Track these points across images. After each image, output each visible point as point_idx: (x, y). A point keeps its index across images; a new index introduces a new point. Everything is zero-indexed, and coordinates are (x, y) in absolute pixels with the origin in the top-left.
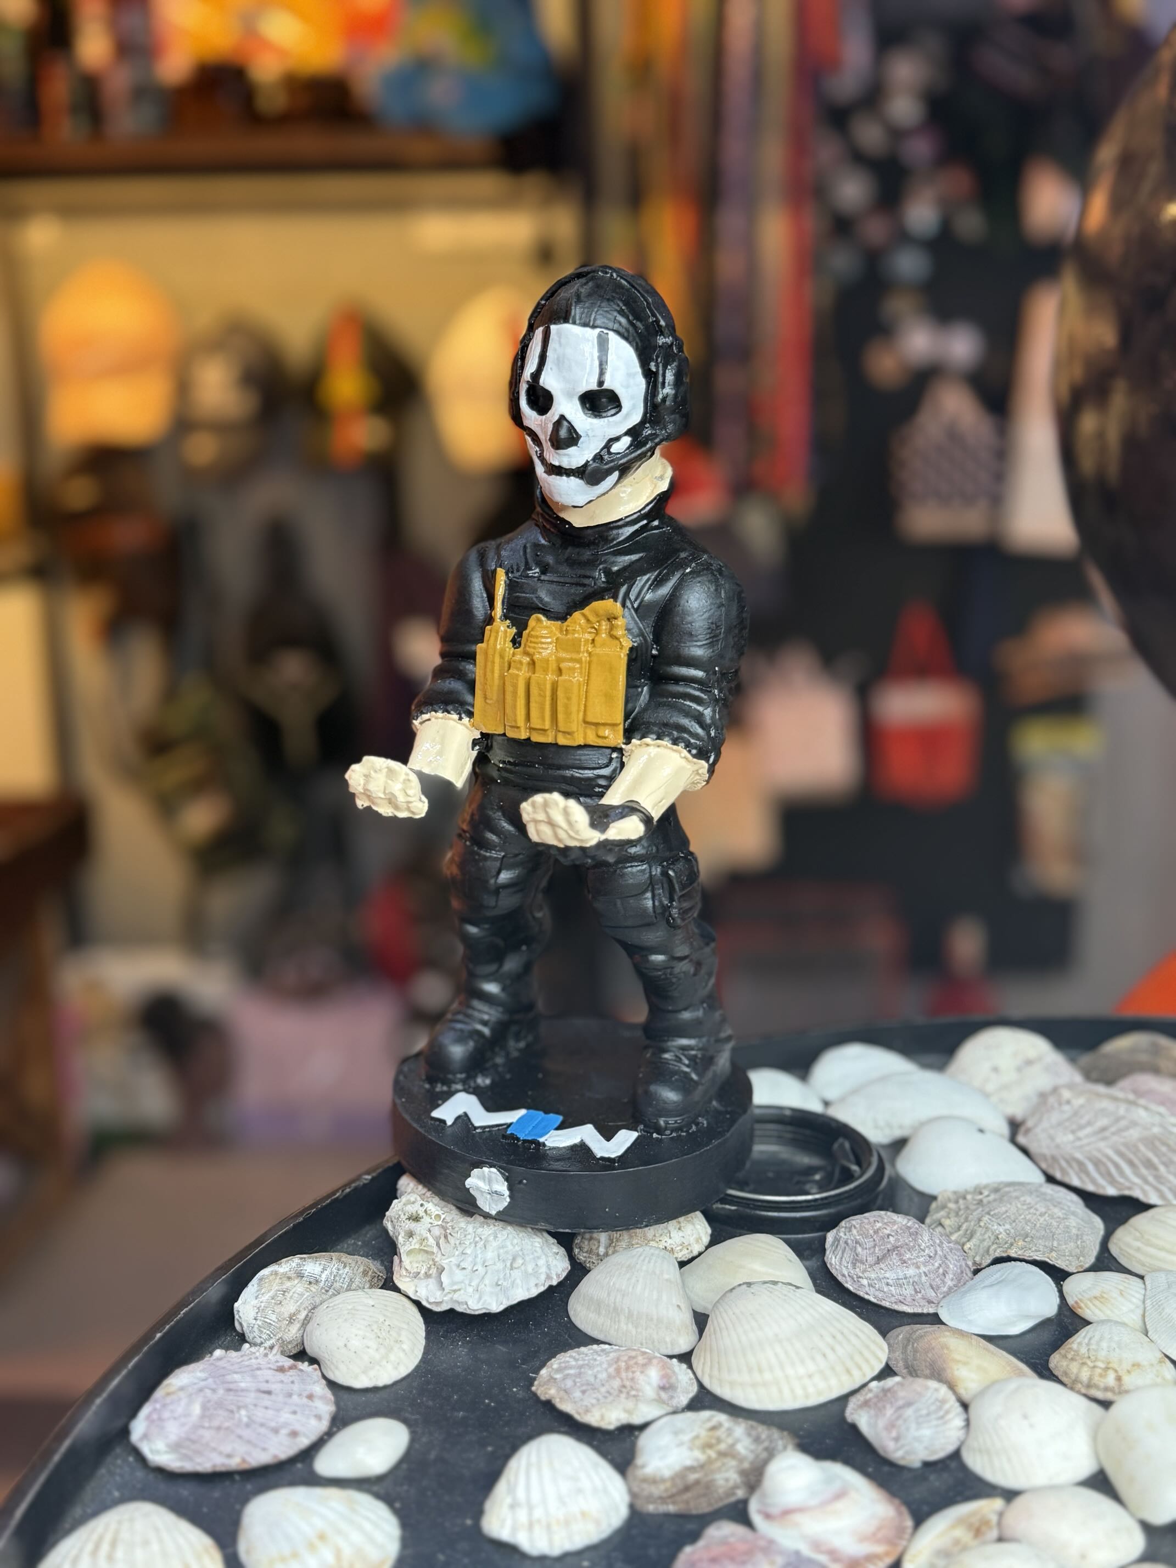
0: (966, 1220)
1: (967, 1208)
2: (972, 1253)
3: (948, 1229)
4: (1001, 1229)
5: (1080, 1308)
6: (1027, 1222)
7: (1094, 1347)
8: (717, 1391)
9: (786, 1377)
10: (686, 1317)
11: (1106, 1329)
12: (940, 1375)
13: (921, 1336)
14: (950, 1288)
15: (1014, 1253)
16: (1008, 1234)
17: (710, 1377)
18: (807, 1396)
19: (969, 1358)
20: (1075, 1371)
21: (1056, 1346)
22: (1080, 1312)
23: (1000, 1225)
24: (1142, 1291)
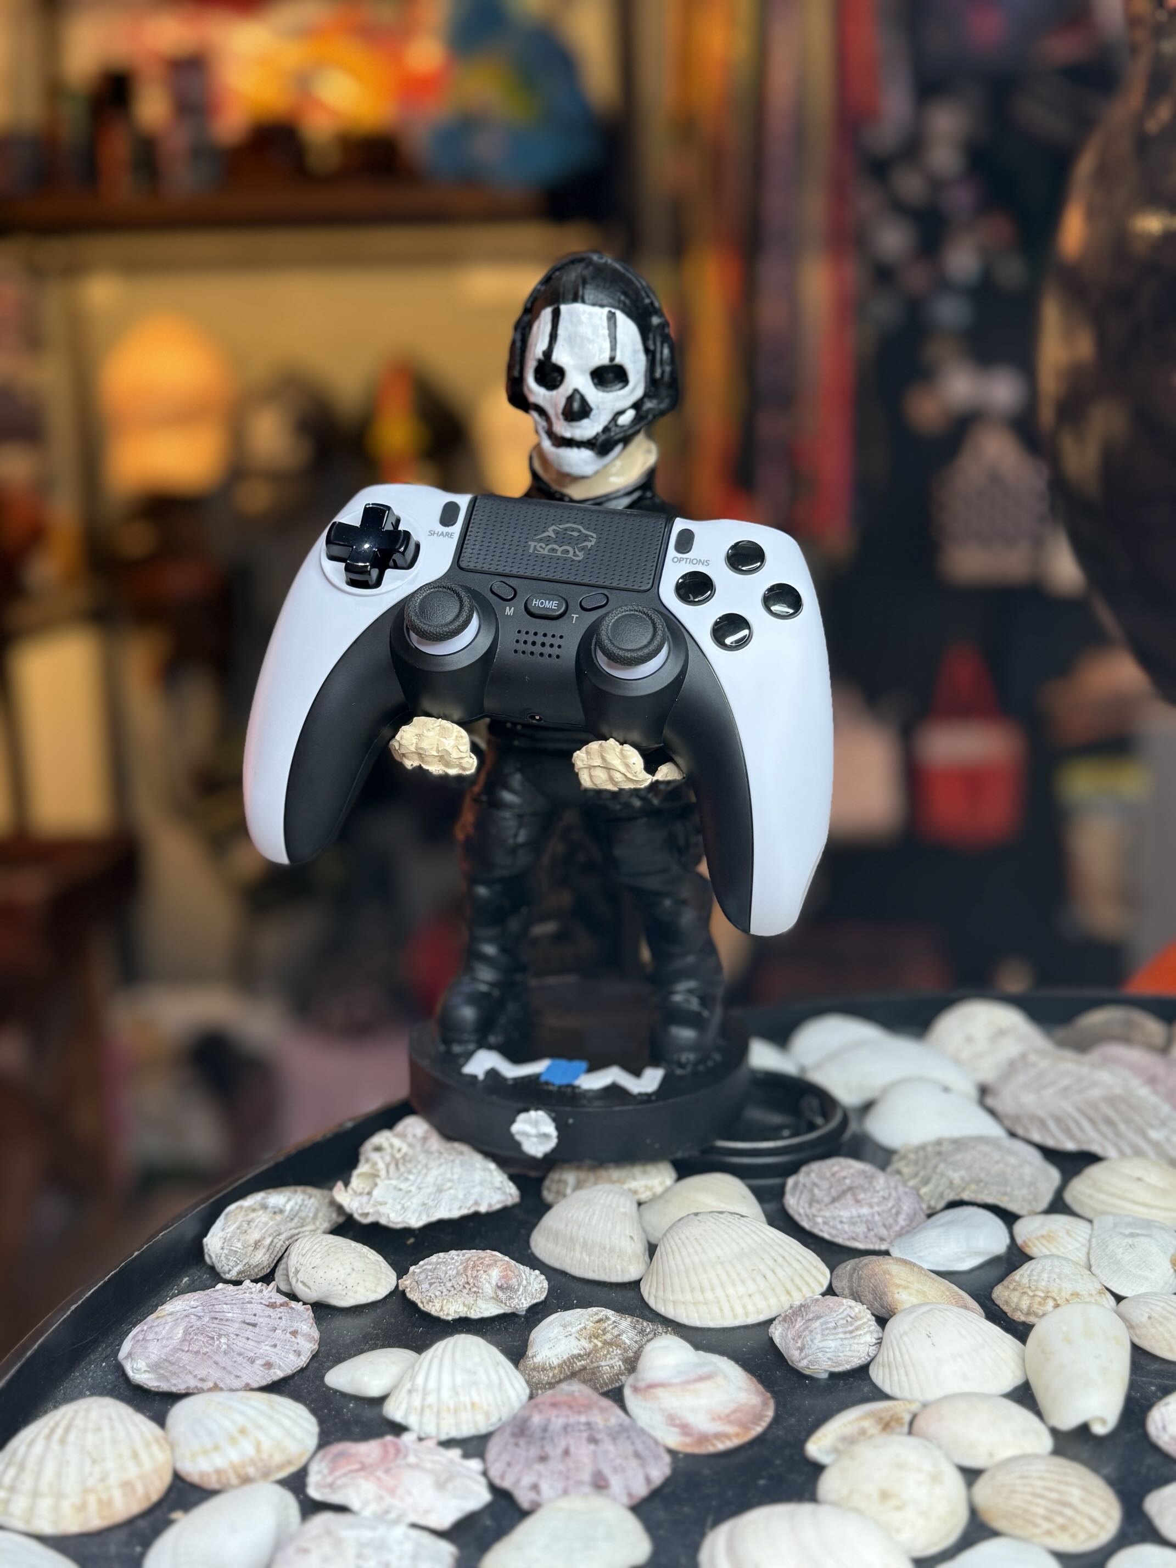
0: (924, 1167)
1: (926, 1157)
3: (906, 1177)
4: (956, 1175)
5: (1027, 1246)
6: (982, 1169)
7: (1035, 1278)
8: (661, 1310)
9: (727, 1296)
10: (639, 1247)
11: (1048, 1262)
12: (881, 1299)
13: (866, 1265)
14: (902, 1228)
15: (966, 1196)
16: (962, 1179)
17: (656, 1297)
18: (747, 1314)
19: (909, 1282)
20: (1015, 1300)
21: (1001, 1279)
22: (1028, 1251)
23: (955, 1171)
24: (1089, 1232)
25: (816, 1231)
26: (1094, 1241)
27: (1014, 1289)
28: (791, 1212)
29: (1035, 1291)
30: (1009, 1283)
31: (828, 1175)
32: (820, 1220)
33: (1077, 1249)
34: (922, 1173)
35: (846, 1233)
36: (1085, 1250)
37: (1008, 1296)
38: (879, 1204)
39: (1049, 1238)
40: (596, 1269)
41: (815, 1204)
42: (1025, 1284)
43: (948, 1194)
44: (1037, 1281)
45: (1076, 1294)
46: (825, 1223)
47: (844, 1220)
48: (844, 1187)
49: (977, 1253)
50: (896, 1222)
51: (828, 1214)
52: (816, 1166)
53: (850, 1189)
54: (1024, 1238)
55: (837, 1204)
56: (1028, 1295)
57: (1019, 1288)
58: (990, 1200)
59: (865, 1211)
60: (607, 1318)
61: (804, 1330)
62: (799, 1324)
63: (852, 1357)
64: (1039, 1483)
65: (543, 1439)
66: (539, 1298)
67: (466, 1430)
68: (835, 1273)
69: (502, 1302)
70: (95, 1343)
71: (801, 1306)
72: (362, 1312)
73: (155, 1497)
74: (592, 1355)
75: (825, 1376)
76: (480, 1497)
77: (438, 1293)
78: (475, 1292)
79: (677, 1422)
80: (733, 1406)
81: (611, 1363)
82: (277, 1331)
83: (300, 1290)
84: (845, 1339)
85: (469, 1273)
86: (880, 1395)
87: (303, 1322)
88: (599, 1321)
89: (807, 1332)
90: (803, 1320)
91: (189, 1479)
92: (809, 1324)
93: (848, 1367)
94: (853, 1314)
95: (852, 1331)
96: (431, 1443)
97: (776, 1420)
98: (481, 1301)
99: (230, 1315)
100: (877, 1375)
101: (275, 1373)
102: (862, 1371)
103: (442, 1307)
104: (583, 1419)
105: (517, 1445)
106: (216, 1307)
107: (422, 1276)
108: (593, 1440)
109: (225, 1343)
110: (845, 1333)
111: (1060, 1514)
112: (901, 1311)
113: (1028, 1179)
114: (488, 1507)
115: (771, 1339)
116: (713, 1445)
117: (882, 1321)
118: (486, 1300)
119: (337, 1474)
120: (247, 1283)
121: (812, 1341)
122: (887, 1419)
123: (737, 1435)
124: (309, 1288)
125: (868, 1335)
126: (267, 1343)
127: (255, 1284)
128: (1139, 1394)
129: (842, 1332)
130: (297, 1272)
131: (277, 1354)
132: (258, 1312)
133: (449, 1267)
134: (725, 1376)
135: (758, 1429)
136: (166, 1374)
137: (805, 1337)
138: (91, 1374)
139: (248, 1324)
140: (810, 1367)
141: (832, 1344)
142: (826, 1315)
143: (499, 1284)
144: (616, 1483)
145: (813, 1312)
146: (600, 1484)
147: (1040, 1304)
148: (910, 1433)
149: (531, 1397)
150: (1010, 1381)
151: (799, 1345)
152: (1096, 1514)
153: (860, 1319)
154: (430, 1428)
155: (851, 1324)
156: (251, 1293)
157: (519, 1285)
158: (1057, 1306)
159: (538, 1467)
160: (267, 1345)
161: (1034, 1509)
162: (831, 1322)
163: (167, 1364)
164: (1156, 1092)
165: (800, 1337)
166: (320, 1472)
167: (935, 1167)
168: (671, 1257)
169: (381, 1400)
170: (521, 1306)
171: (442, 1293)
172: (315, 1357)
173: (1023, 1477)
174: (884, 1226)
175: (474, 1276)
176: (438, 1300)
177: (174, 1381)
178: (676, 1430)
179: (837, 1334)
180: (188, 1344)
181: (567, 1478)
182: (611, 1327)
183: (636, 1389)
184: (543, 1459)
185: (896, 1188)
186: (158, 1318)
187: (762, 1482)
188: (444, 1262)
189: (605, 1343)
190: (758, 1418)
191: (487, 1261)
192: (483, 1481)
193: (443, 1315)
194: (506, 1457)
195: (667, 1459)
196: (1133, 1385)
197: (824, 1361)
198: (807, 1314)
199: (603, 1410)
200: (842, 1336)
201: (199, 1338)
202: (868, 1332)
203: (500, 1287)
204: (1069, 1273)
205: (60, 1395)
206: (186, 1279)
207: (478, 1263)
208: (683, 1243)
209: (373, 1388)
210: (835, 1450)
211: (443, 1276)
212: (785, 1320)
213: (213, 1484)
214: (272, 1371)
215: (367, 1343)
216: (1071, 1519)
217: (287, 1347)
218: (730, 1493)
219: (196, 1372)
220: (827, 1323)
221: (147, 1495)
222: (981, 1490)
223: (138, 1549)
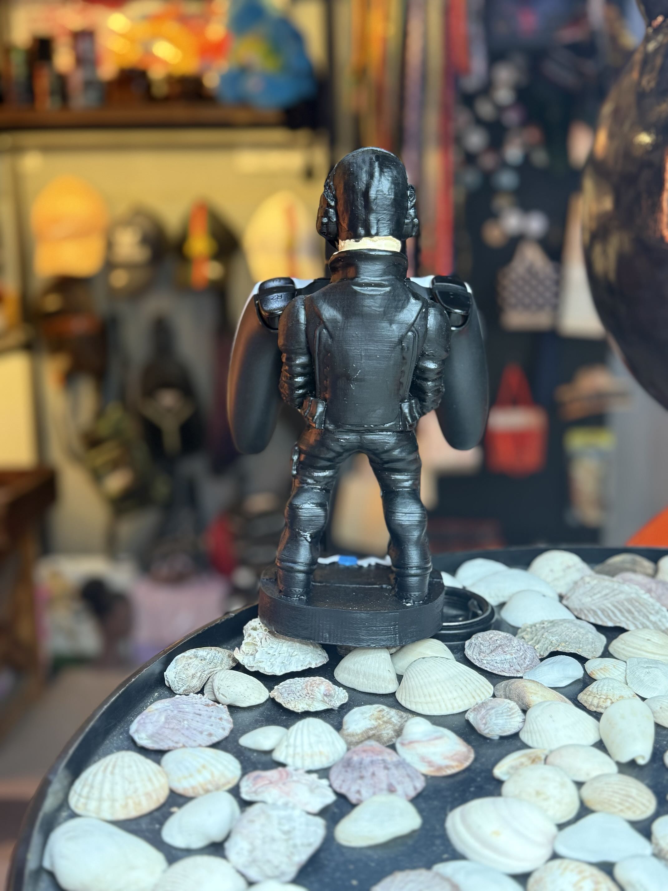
0: (536, 635)
1: (536, 630)
2: (539, 650)
3: (527, 640)
4: (554, 639)
5: (593, 674)
6: (567, 635)
7: (600, 689)
8: (409, 706)
9: (443, 699)
10: (393, 677)
11: (606, 681)
12: (522, 700)
13: (513, 683)
14: (528, 665)
15: (560, 649)
16: (557, 641)
17: (405, 700)
18: (453, 708)
19: (537, 691)
20: (590, 700)
21: (581, 690)
22: (593, 676)
23: (553, 636)
24: (625, 666)
25: (483, 667)
26: (628, 671)
27: (589, 695)
28: (469, 658)
29: (600, 695)
30: (586, 692)
31: (488, 639)
32: (485, 662)
33: (619, 675)
34: (535, 638)
35: (499, 668)
36: (624, 675)
37: (587, 698)
38: (515, 653)
39: (604, 669)
40: (371, 688)
41: (481, 654)
43: (551, 649)
44: (601, 690)
45: (622, 697)
46: (487, 663)
47: (498, 662)
48: (497, 645)
49: (569, 678)
50: (525, 662)
51: (489, 659)
52: (480, 634)
53: (500, 646)
54: (591, 670)
55: (493, 654)
57: (592, 694)
58: (572, 651)
59: (508, 657)
60: (383, 710)
61: (486, 714)
62: (483, 711)
63: (511, 728)
64: (616, 787)
65: (360, 768)
66: (344, 701)
67: (318, 765)
68: (496, 687)
69: (326, 703)
70: (115, 726)
71: (483, 703)
72: (252, 709)
73: (162, 801)
74: (378, 728)
75: (497, 738)
76: (331, 798)
77: (293, 699)
78: (312, 698)
79: (426, 760)
80: (454, 752)
81: (388, 732)
82: (212, 718)
83: (220, 698)
84: (507, 719)
85: (308, 688)
86: (525, 746)
87: (224, 714)
88: (380, 711)
89: (488, 716)
90: (485, 710)
91: (178, 792)
92: (489, 711)
93: (508, 733)
94: (510, 707)
95: (511, 715)
96: (301, 772)
97: (476, 760)
98: (315, 702)
99: (187, 710)
100: (523, 737)
101: (214, 739)
102: (516, 735)
103: (295, 705)
104: (380, 758)
105: (346, 771)
106: (179, 706)
107: (284, 690)
108: (386, 768)
109: (187, 724)
110: (507, 716)
111: (627, 801)
112: (534, 706)
113: (591, 640)
114: (335, 803)
115: (468, 722)
116: (445, 771)
117: (524, 711)
118: (318, 702)
119: (257, 786)
120: (192, 694)
121: (491, 720)
122: (533, 757)
123: (457, 766)
124: (226, 697)
127: (196, 695)
128: (658, 746)
130: (219, 689)
131: (213, 729)
132: (201, 708)
133: (297, 686)
134: (448, 738)
135: (467, 764)
136: (157, 740)
137: (487, 718)
138: (115, 742)
139: (197, 714)
140: (490, 733)
141: (501, 722)
142: (497, 707)
144: (399, 788)
145: (490, 706)
146: (391, 790)
147: (603, 702)
148: (545, 763)
149: (348, 749)
150: (594, 739)
151: (484, 722)
152: (645, 801)
153: (514, 709)
154: (299, 764)
155: (510, 711)
156: (196, 699)
157: (335, 694)
158: (612, 703)
159: (360, 782)
160: (208, 725)
161: (613, 799)
162: (500, 711)
163: (157, 735)
164: (651, 597)
165: (484, 718)
166: (247, 786)
167: (543, 635)
168: (412, 680)
169: (270, 752)
170: (336, 705)
171: (295, 698)
172: (232, 731)
173: (607, 784)
174: (518, 664)
175: (311, 689)
176: (293, 702)
177: (161, 744)
178: (426, 764)
179: (503, 716)
180: (168, 724)
181: (375, 787)
182: (386, 714)
183: (403, 744)
184: (362, 778)
185: (523, 645)
186: (149, 712)
187: (472, 789)
188: (294, 683)
189: (384, 722)
190: (467, 758)
191: (318, 682)
192: (330, 789)
193: (296, 710)
194: (341, 778)
195: (422, 778)
196: (656, 742)
197: (497, 730)
198: (487, 707)
199: (389, 754)
200: (505, 717)
201: (173, 721)
202: (518, 717)
203: (326, 695)
204: (617, 686)
205: (101, 751)
206: (156, 694)
207: (313, 683)
208: (418, 672)
209: (266, 745)
210: (508, 773)
211: (294, 689)
212: (474, 710)
213: (190, 793)
214: (212, 738)
215: (258, 724)
216: (633, 804)
217: (218, 726)
218: (457, 795)
219: (173, 739)
220: (498, 711)
221: (158, 800)
222: (585, 791)
223: (157, 826)
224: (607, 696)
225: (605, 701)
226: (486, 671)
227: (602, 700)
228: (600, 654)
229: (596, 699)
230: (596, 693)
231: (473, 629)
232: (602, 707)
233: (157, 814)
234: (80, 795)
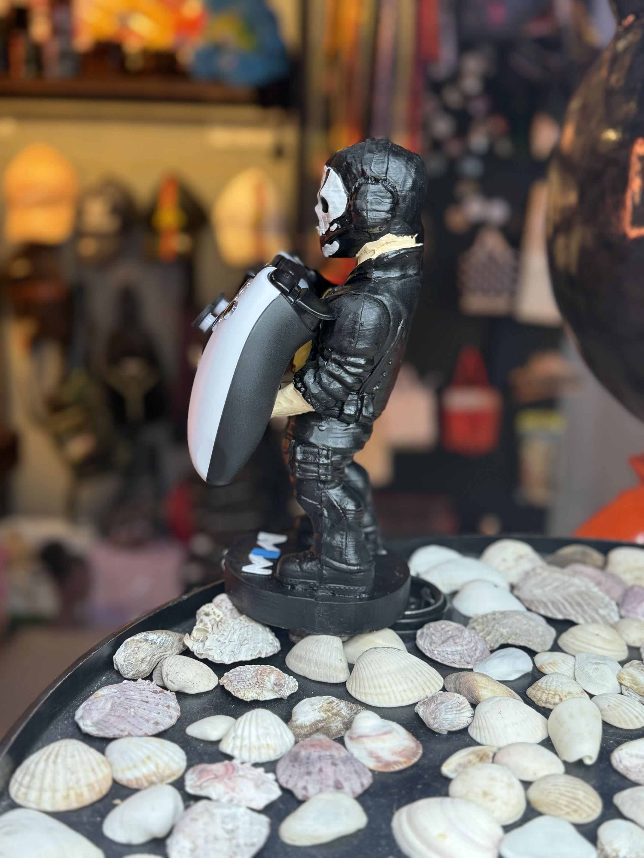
0: (487, 626)
1: (488, 621)
2: (489, 642)
3: (478, 631)
4: (504, 631)
5: (543, 668)
6: (517, 628)
7: (549, 684)
8: (358, 697)
9: (393, 691)
10: (344, 665)
11: (555, 676)
12: (472, 694)
13: (463, 676)
14: (478, 657)
15: (510, 642)
16: (508, 633)
17: (355, 691)
18: (403, 701)
19: (486, 685)
20: (539, 695)
21: (530, 685)
22: (542, 670)
23: (503, 628)
24: (574, 661)
25: (434, 658)
26: (577, 666)
27: (538, 690)
28: (420, 648)
29: (549, 691)
30: (535, 687)
31: (440, 629)
32: (436, 652)
33: (568, 670)
34: (486, 629)
35: (450, 659)
36: (572, 670)
37: (535, 693)
38: (466, 645)
39: (553, 664)
40: (323, 676)
41: (433, 644)
42: (544, 688)
43: (501, 640)
44: (550, 686)
45: (570, 693)
46: (438, 654)
47: (449, 653)
48: (448, 636)
49: (518, 671)
50: (475, 654)
51: (440, 649)
52: (432, 624)
53: (451, 637)
54: (540, 664)
55: (445, 645)
56: (546, 693)
57: (541, 689)
58: (522, 644)
59: (459, 648)
60: (333, 702)
61: (436, 709)
62: (433, 706)
63: (460, 723)
64: (563, 788)
65: (308, 763)
66: (295, 690)
67: (265, 758)
68: (445, 680)
69: (276, 692)
70: (60, 711)
71: (433, 697)
72: (201, 696)
73: (104, 791)
74: (327, 721)
75: (446, 733)
76: (276, 793)
77: (242, 687)
78: (262, 687)
79: (374, 755)
80: (402, 748)
81: (337, 725)
82: (159, 706)
83: (169, 684)
84: (457, 714)
85: (259, 677)
86: (474, 743)
87: (172, 701)
88: (330, 703)
89: (437, 710)
90: (434, 704)
91: (121, 783)
92: (438, 706)
93: (457, 728)
94: (460, 701)
95: (460, 710)
96: (248, 765)
97: (424, 755)
98: (265, 691)
99: (134, 697)
100: (472, 732)
101: (160, 727)
102: (464, 731)
103: (245, 694)
104: (328, 753)
105: (293, 766)
106: (127, 692)
107: (233, 678)
108: (334, 764)
109: (133, 712)
110: (457, 711)
111: (574, 804)
112: (484, 700)
113: (540, 633)
114: (280, 799)
115: (417, 714)
116: (393, 767)
117: (474, 706)
118: (268, 691)
119: (203, 780)
120: (140, 680)
121: (440, 715)
122: (482, 755)
123: (405, 762)
124: (174, 684)
125: (468, 712)
126: (154, 712)
127: (145, 681)
128: (605, 744)
129: (455, 710)
130: (167, 675)
131: (160, 718)
132: (149, 695)
133: (247, 674)
134: (397, 732)
135: (415, 760)
136: (102, 727)
137: (436, 713)
138: (59, 727)
139: (144, 702)
140: (439, 728)
141: (450, 716)
142: (447, 702)
143: (275, 683)
144: (346, 786)
145: (440, 700)
146: (338, 787)
148: (493, 762)
149: (296, 742)
150: (541, 736)
151: (433, 716)
152: (591, 804)
153: (464, 704)
154: (246, 757)
155: (459, 707)
156: (144, 685)
157: (285, 683)
158: (561, 700)
159: (307, 777)
160: (155, 713)
161: (560, 801)
162: (449, 705)
163: (103, 722)
164: (601, 590)
165: (433, 713)
166: (192, 779)
167: (494, 626)
168: (363, 670)
169: (218, 742)
170: (286, 694)
171: (244, 687)
172: (179, 719)
173: (554, 785)
174: (469, 656)
175: (261, 678)
176: (242, 691)
177: (107, 731)
178: (374, 759)
179: (452, 711)
180: (114, 712)
181: (321, 783)
182: (336, 706)
183: (351, 738)
184: (309, 773)
185: (474, 637)
186: (96, 698)
187: (419, 787)
188: (244, 671)
189: (333, 714)
190: (414, 754)
191: (268, 671)
192: (276, 784)
193: (245, 699)
194: (288, 772)
195: (370, 774)
196: (604, 740)
197: (446, 725)
198: (437, 701)
199: (337, 749)
200: (455, 712)
201: (120, 709)
202: (468, 711)
203: (275, 685)
204: (566, 682)
205: (44, 737)
206: (104, 678)
207: (263, 671)
208: (369, 663)
209: (213, 736)
210: (456, 771)
211: (244, 678)
212: (424, 703)
213: (134, 785)
214: (159, 726)
215: (206, 712)
216: (579, 807)
217: (165, 714)
218: (403, 792)
219: (119, 727)
220: (448, 705)
221: (100, 791)
222: (533, 792)
223: (99, 819)
224: (556, 692)
225: (553, 697)
226: (437, 662)
227: (551, 695)
228: (549, 646)
229: (544, 694)
230: (545, 688)
231: (424, 619)
232: (550, 703)
233: (98, 806)
234: (21, 784)
